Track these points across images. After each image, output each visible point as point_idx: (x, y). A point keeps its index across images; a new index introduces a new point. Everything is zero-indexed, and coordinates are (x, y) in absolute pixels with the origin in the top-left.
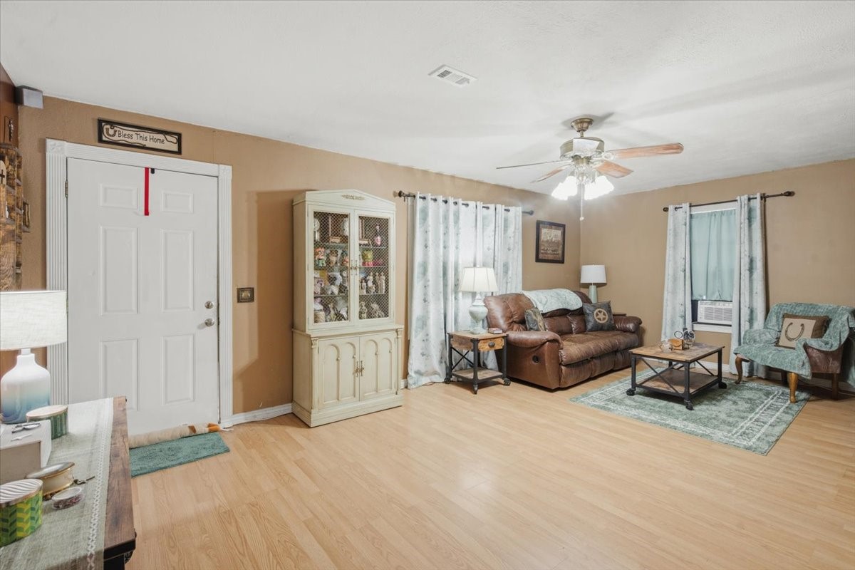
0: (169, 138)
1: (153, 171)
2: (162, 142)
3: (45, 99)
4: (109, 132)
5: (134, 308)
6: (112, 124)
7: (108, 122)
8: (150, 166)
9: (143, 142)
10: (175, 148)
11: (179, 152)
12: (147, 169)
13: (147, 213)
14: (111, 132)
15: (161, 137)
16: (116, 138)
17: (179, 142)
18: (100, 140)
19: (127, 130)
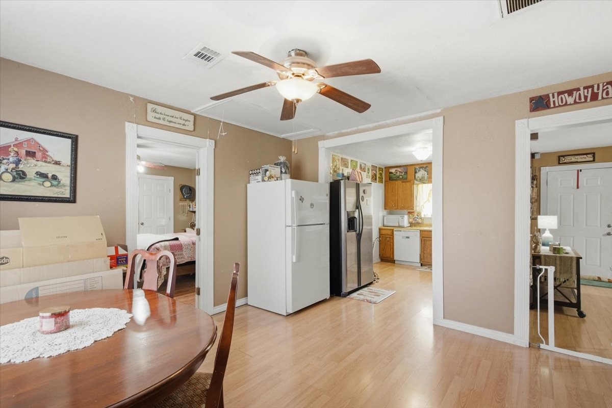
0: (589, 156)
1: (581, 171)
2: (585, 158)
3: (541, 154)
4: (563, 160)
5: (572, 224)
6: (563, 156)
7: (562, 156)
8: (579, 169)
9: (577, 160)
10: (592, 159)
11: (594, 160)
12: (578, 171)
13: (578, 188)
14: (563, 159)
15: (585, 156)
16: (565, 161)
17: (594, 157)
18: (559, 163)
19: (569, 158)
